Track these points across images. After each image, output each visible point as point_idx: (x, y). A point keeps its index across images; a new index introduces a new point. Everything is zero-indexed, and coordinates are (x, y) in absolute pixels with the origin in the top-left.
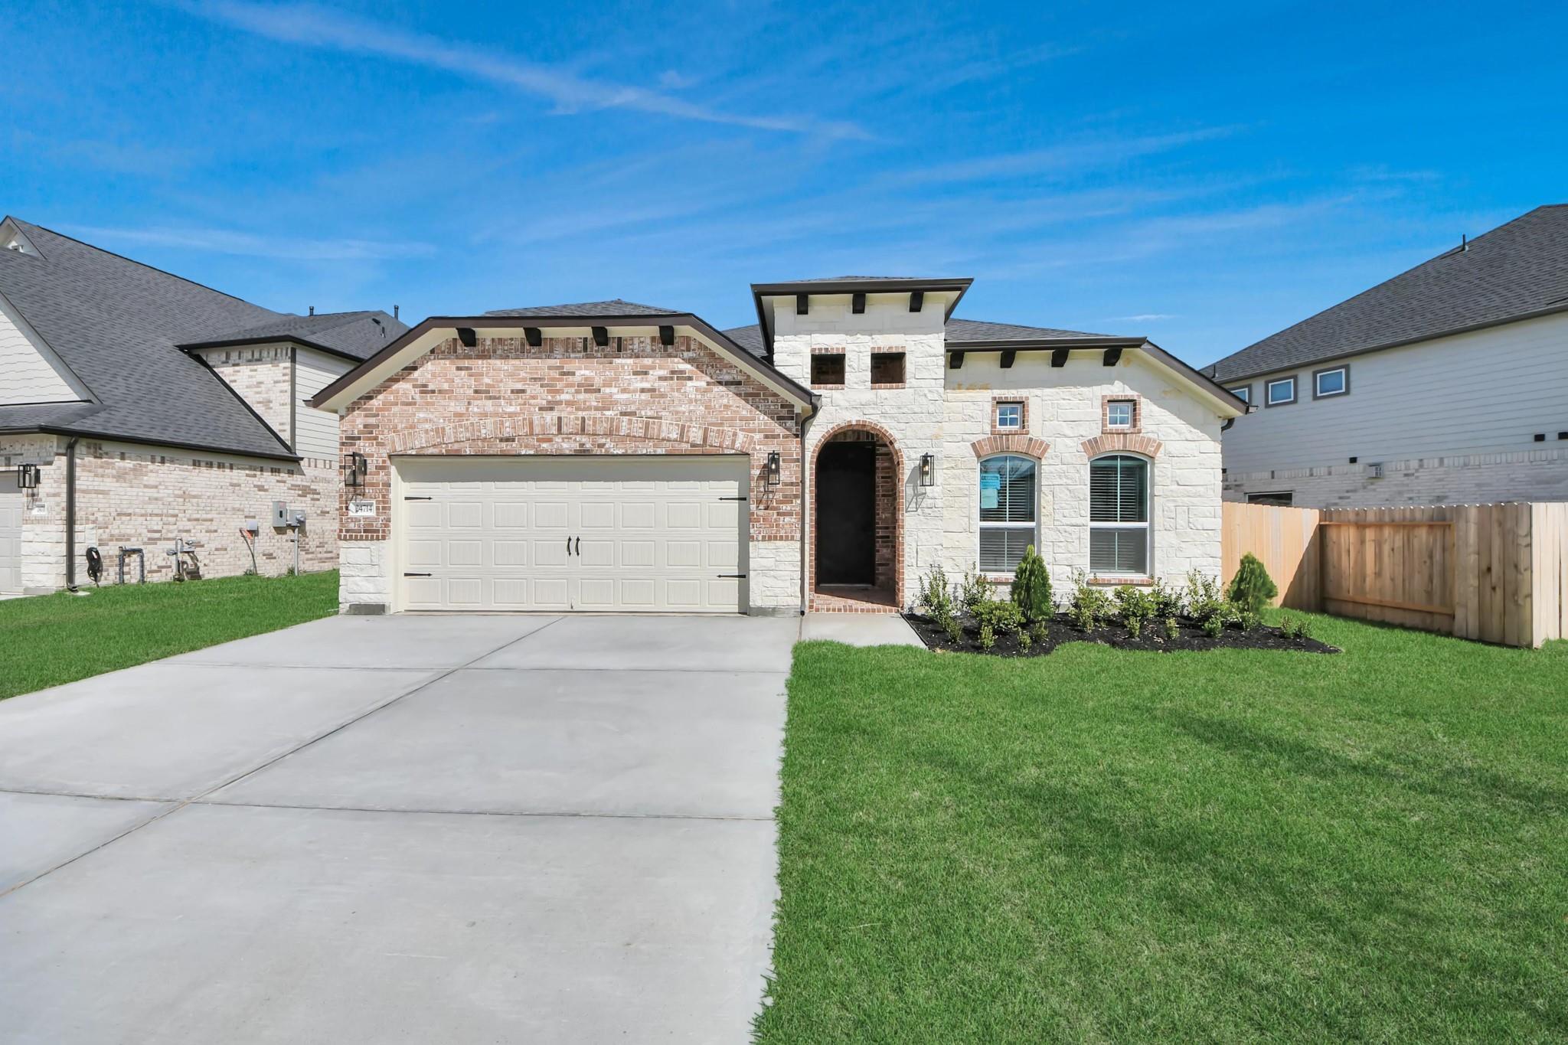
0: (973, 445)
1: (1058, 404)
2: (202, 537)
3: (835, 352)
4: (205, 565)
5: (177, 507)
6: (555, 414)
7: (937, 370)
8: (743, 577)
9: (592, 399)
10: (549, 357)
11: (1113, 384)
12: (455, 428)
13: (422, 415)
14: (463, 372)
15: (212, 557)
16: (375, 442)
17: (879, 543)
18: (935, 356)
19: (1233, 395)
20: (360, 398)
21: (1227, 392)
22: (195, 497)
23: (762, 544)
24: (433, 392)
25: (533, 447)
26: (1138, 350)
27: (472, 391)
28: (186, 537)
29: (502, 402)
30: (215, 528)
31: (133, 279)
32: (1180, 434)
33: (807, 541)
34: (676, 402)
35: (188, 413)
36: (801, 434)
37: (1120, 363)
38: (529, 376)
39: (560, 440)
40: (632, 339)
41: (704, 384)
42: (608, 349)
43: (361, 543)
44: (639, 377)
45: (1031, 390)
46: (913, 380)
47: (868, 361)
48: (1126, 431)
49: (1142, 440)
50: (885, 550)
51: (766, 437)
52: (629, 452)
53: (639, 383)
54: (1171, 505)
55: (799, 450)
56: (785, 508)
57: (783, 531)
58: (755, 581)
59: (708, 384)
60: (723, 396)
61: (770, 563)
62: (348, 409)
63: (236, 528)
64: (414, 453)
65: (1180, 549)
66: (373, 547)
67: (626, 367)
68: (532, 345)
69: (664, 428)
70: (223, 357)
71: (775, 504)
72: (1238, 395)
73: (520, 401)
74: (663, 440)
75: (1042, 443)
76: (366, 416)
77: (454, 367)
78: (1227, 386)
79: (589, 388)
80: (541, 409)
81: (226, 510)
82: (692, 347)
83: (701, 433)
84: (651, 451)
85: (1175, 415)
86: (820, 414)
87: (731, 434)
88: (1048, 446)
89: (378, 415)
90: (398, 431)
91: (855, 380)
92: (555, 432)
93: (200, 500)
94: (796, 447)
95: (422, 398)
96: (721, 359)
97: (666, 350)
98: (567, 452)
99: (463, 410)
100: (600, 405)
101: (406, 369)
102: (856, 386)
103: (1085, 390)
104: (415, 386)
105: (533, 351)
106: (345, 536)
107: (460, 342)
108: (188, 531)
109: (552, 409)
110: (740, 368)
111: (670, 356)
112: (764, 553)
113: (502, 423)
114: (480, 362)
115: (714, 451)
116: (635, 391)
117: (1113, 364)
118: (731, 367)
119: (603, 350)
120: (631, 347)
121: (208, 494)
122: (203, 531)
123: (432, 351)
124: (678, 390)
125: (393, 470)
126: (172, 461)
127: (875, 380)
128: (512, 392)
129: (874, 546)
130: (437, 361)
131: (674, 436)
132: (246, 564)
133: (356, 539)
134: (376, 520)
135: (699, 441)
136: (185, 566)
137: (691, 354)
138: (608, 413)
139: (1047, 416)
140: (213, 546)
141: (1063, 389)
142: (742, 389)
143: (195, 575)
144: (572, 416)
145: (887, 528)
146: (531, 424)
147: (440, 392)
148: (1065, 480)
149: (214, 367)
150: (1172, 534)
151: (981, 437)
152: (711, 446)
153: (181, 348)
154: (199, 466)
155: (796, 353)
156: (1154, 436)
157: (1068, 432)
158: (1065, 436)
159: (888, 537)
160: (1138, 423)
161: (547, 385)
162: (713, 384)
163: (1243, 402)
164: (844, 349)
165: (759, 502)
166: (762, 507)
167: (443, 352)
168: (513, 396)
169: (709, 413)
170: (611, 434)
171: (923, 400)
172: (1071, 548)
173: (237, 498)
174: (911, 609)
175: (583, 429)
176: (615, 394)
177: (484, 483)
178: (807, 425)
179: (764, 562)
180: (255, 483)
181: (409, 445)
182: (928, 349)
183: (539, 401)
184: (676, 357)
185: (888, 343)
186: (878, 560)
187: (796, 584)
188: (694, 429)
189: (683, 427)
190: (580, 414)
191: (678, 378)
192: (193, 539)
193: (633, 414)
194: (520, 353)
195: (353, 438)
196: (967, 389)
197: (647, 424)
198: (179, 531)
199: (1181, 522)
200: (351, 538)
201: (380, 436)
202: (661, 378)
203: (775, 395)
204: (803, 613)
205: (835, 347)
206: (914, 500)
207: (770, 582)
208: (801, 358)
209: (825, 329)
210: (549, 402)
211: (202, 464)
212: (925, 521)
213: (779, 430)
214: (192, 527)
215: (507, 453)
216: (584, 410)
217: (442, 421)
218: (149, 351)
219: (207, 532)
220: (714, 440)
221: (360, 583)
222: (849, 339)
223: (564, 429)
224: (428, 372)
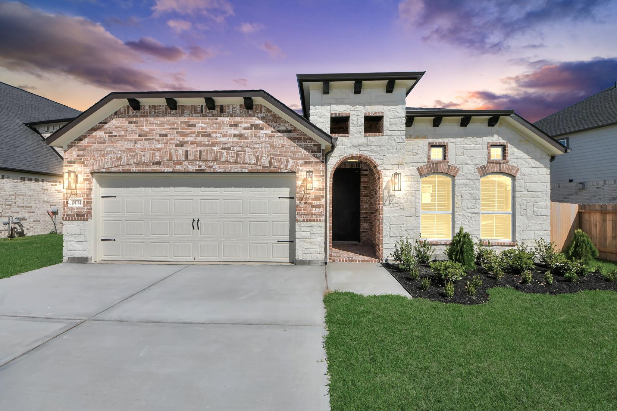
0: (418, 169)
1: (464, 147)
2: (26, 216)
3: (344, 115)
4: (27, 229)
5: (11, 201)
6: (184, 148)
7: (401, 126)
8: (292, 242)
9: (206, 141)
10: (181, 116)
11: (493, 136)
12: (127, 156)
13: (109, 149)
14: (132, 125)
15: (31, 225)
16: (83, 165)
17: (362, 221)
18: (400, 118)
19: (559, 143)
20: (76, 140)
21: (556, 141)
22: (21, 195)
23: (302, 224)
24: (115, 136)
25: (171, 167)
26: (508, 117)
27: (137, 135)
28: (16, 215)
29: (154, 141)
30: (33, 211)
31: (9, 94)
32: (529, 164)
33: (328, 221)
34: (254, 142)
35: (22, 154)
36: (325, 161)
37: (497, 126)
38: (169, 127)
39: (187, 164)
40: (229, 106)
41: (270, 132)
42: (215, 112)
43: (75, 223)
44: (233, 128)
45: (450, 139)
46: (388, 132)
47: (363, 120)
48: (500, 162)
49: (509, 167)
50: (365, 224)
51: (305, 162)
52: (227, 171)
53: (233, 131)
54: (524, 202)
55: (324, 170)
56: (316, 203)
57: (315, 216)
58: (299, 245)
59: (272, 132)
60: (281, 139)
61: (307, 234)
62: (68, 146)
63: (45, 210)
64: (104, 171)
65: (529, 226)
66: (81, 225)
67: (225, 122)
68: (171, 109)
69: (247, 157)
70: (46, 129)
71: (310, 201)
72: (561, 143)
73: (164, 141)
74: (246, 164)
75: (455, 168)
76: (78, 150)
77: (127, 122)
78: (556, 138)
79: (204, 133)
80: (176, 146)
81: (40, 202)
82: (263, 111)
83: (268, 161)
84: (239, 170)
85: (526, 153)
86: (335, 150)
87: (285, 161)
88: (459, 169)
89: (85, 150)
90: (96, 159)
91: (355, 131)
92: (184, 159)
93: (25, 197)
94: (322, 168)
95: (109, 139)
96: (280, 118)
97: (248, 113)
98: (191, 171)
99: (132, 146)
100: (210, 143)
101: (101, 123)
102: (356, 135)
103: (478, 139)
104: (105, 133)
105: (172, 113)
106: (66, 218)
107: (131, 108)
108: (18, 212)
109: (182, 146)
110: (291, 123)
111: (250, 116)
112: (303, 229)
113: (154, 154)
114: (142, 119)
115: (275, 170)
116: (230, 136)
117: (493, 126)
118: (285, 122)
119: (212, 112)
120: (228, 110)
121: (29, 194)
122: (26, 212)
123: (116, 113)
124: (255, 135)
125: (94, 180)
126: (8, 178)
127: (366, 131)
128: (160, 136)
129: (360, 222)
130: (118, 119)
131: (253, 161)
132: (51, 228)
133: (72, 220)
134: (83, 209)
135: (267, 165)
136: (16, 230)
137: (262, 115)
138: (215, 148)
139: (458, 153)
140: (32, 219)
141: (467, 139)
142: (292, 135)
143: (22, 234)
144: (194, 150)
145: (367, 213)
146: (170, 154)
147: (119, 136)
148: (468, 188)
149: (42, 133)
150: (525, 218)
151: (422, 164)
152: (274, 168)
153: (26, 124)
154: (24, 180)
155: (321, 116)
156: (515, 165)
157: (469, 162)
158: (468, 164)
159: (367, 217)
160: (507, 158)
161: (180, 132)
162: (276, 132)
163: (564, 146)
164: (349, 113)
165: (301, 200)
166: (303, 202)
167: (122, 113)
168: (160, 138)
169: (273, 148)
170: (216, 161)
171: (394, 143)
172: (471, 226)
173: (46, 196)
174: (386, 260)
175: (200, 157)
176: (219, 137)
177: (145, 188)
178: (328, 157)
179: (303, 234)
180: (56, 189)
181: (101, 167)
182: (397, 114)
183: (175, 141)
184: (254, 116)
185: (374, 110)
186: (362, 229)
187: (322, 247)
188: (264, 158)
189: (258, 157)
190: (199, 149)
191: (255, 129)
192: (20, 216)
193: (229, 149)
194: (165, 114)
195: (71, 163)
196: (415, 138)
197: (237, 155)
198: (12, 212)
199: (530, 211)
200: (69, 220)
201: (86, 162)
202: (245, 129)
203: (310, 139)
204: (326, 263)
205: (344, 112)
206: (388, 199)
207: (307, 245)
208: (324, 119)
209: (338, 103)
210: (181, 142)
211: (26, 179)
212: (395, 211)
213: (312, 158)
214: (20, 211)
215: (156, 171)
216: (201, 146)
217: (120, 152)
218: (8, 125)
219: (28, 213)
220: (275, 164)
221: (74, 245)
222: (352, 108)
223: (189, 157)
224: (114, 125)
